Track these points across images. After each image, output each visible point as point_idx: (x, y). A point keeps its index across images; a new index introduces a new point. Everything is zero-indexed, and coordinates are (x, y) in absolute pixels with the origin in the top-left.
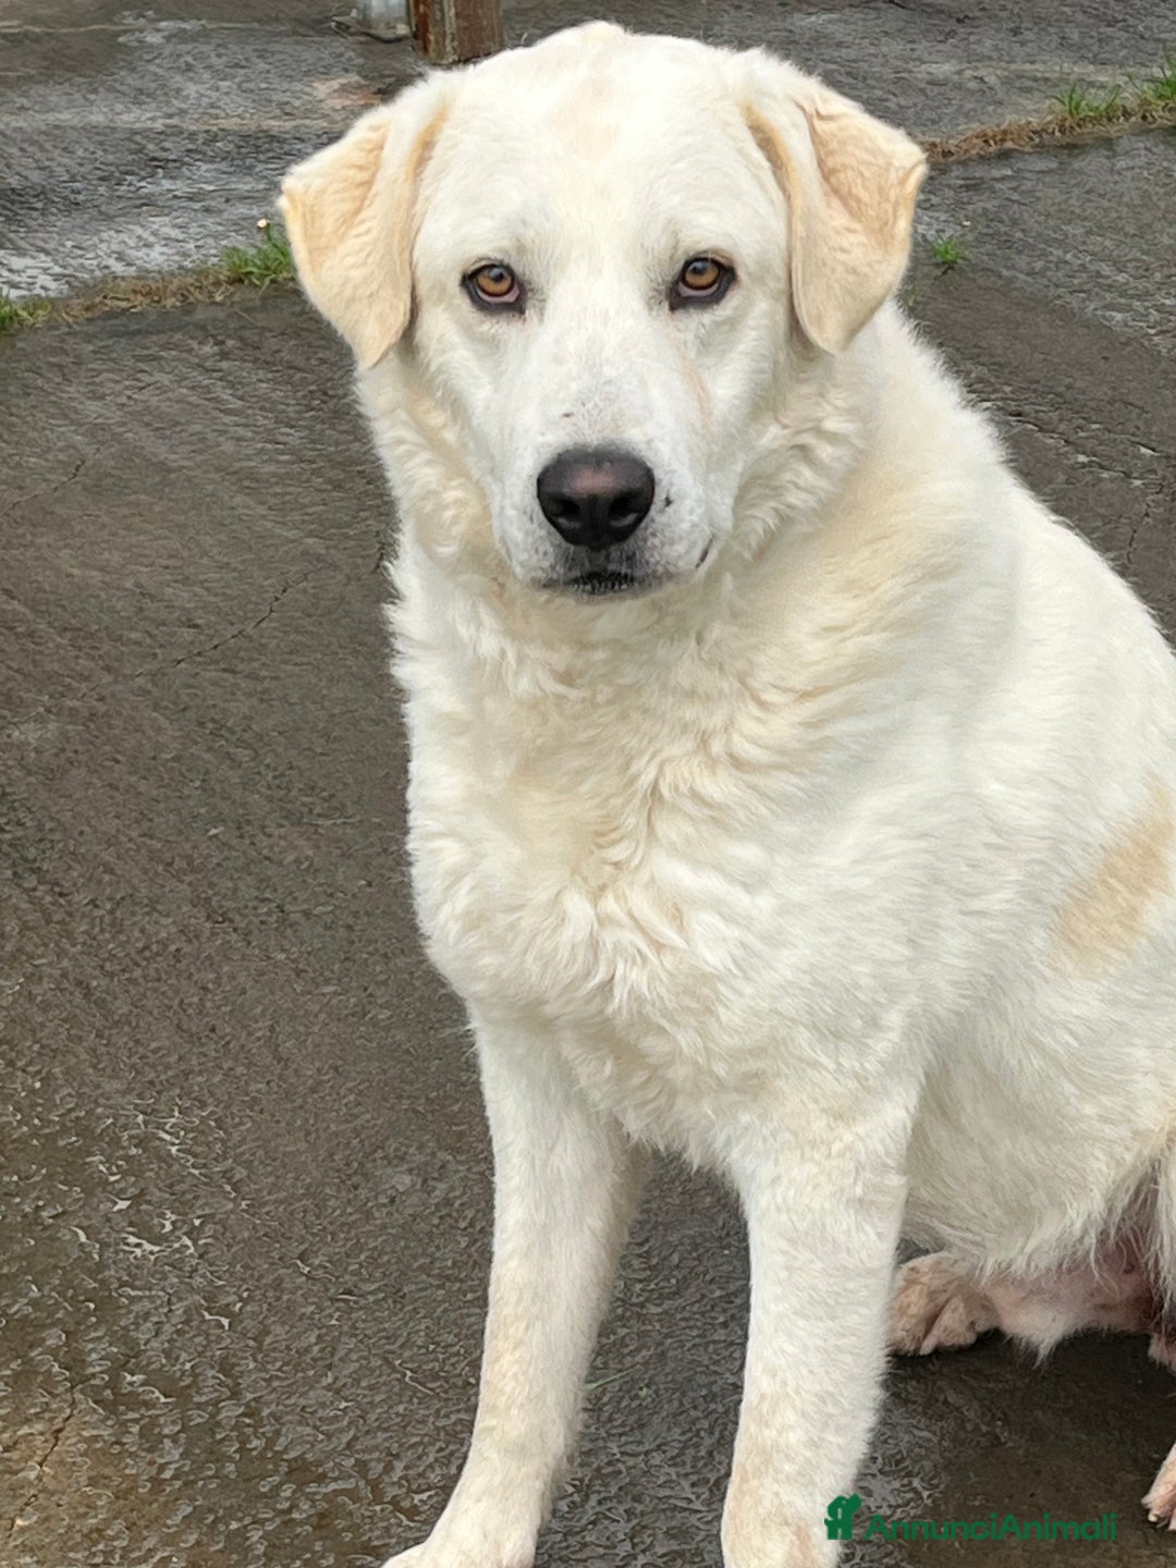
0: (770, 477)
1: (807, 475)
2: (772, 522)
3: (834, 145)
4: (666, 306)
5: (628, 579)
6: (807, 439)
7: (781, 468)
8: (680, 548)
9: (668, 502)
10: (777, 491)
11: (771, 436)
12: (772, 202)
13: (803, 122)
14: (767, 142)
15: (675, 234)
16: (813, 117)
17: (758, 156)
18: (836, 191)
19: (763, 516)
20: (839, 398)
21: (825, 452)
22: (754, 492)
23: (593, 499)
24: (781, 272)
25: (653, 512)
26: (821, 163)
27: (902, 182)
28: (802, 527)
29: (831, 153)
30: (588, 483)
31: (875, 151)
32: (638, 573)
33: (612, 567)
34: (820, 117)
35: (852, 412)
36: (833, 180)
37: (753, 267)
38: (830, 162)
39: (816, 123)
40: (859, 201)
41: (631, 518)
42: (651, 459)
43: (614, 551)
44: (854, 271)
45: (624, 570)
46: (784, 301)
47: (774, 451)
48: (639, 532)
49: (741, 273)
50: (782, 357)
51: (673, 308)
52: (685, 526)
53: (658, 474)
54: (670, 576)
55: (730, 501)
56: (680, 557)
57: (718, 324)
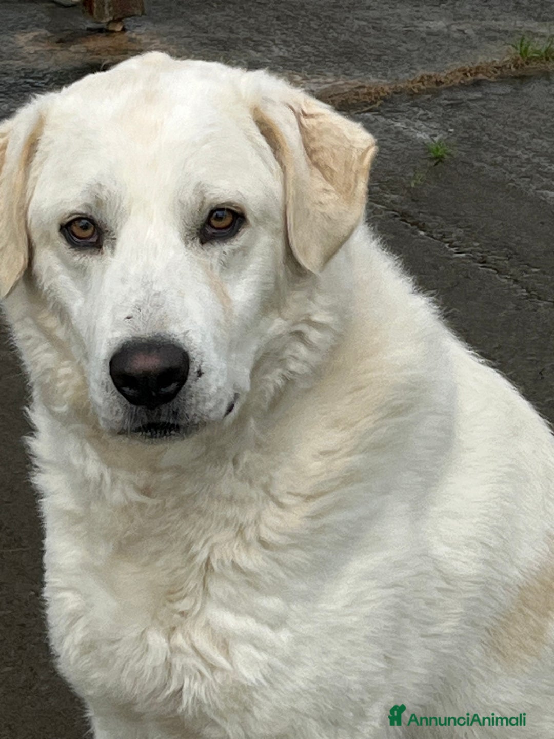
0: (277, 354)
1: (302, 351)
2: (279, 382)
3: (315, 135)
4: (198, 241)
5: (177, 428)
6: (300, 328)
7: (284, 348)
8: (210, 405)
9: (200, 373)
10: (282, 362)
11: (277, 325)
12: (271, 171)
13: (293, 119)
14: (268, 131)
15: (202, 192)
16: (301, 115)
17: (262, 140)
18: (316, 164)
19: (274, 379)
20: (321, 300)
21: (314, 335)
22: (267, 364)
23: (146, 375)
24: (279, 217)
25: (189, 381)
26: (306, 146)
27: (362, 158)
28: (302, 385)
29: (314, 139)
30: (143, 363)
31: (342, 138)
32: (182, 423)
33: (163, 419)
34: (305, 115)
35: (332, 309)
36: (315, 158)
37: (257, 214)
38: (312, 146)
39: (303, 119)
40: (332, 171)
41: (173, 386)
42: (186, 345)
43: (164, 409)
44: (329, 219)
45: (171, 422)
46: (281, 234)
47: (280, 336)
48: (181, 395)
49: (250, 218)
50: (281, 274)
51: (202, 243)
52: (213, 389)
53: (192, 354)
54: (204, 424)
55: (247, 371)
56: (210, 410)
57: (234, 252)
